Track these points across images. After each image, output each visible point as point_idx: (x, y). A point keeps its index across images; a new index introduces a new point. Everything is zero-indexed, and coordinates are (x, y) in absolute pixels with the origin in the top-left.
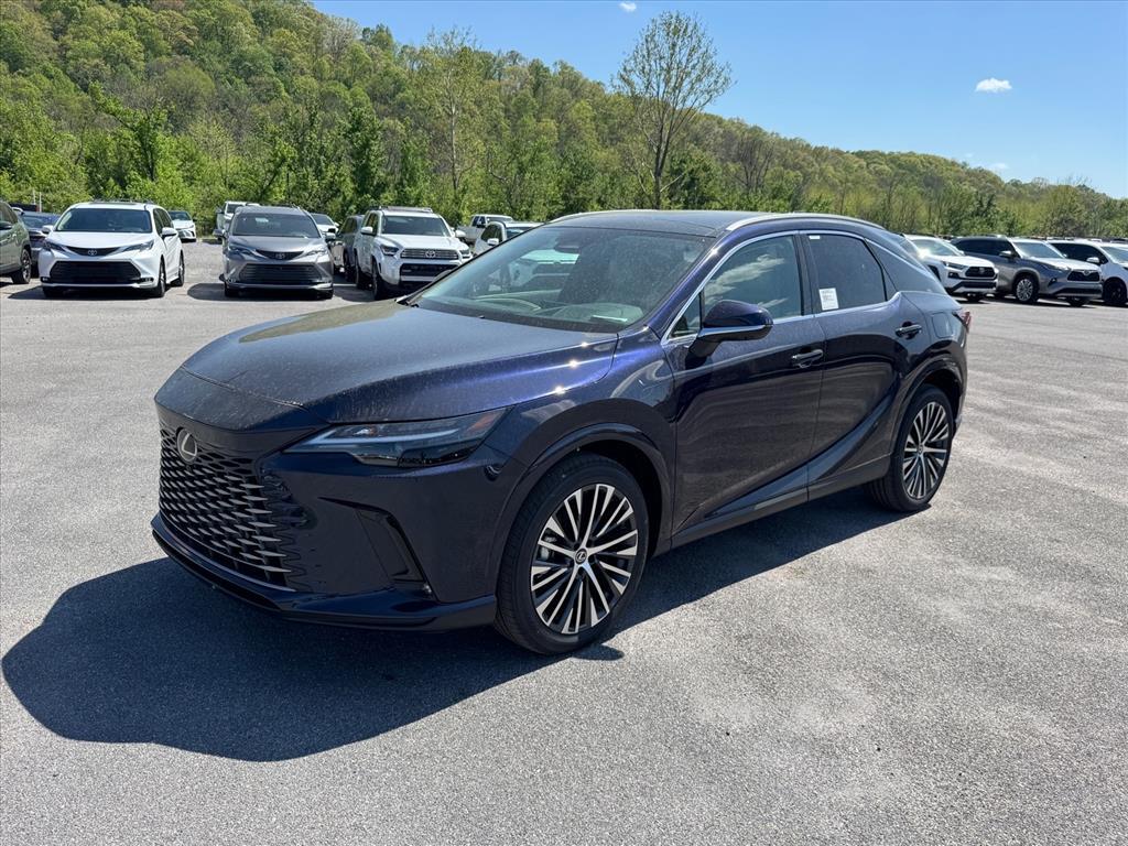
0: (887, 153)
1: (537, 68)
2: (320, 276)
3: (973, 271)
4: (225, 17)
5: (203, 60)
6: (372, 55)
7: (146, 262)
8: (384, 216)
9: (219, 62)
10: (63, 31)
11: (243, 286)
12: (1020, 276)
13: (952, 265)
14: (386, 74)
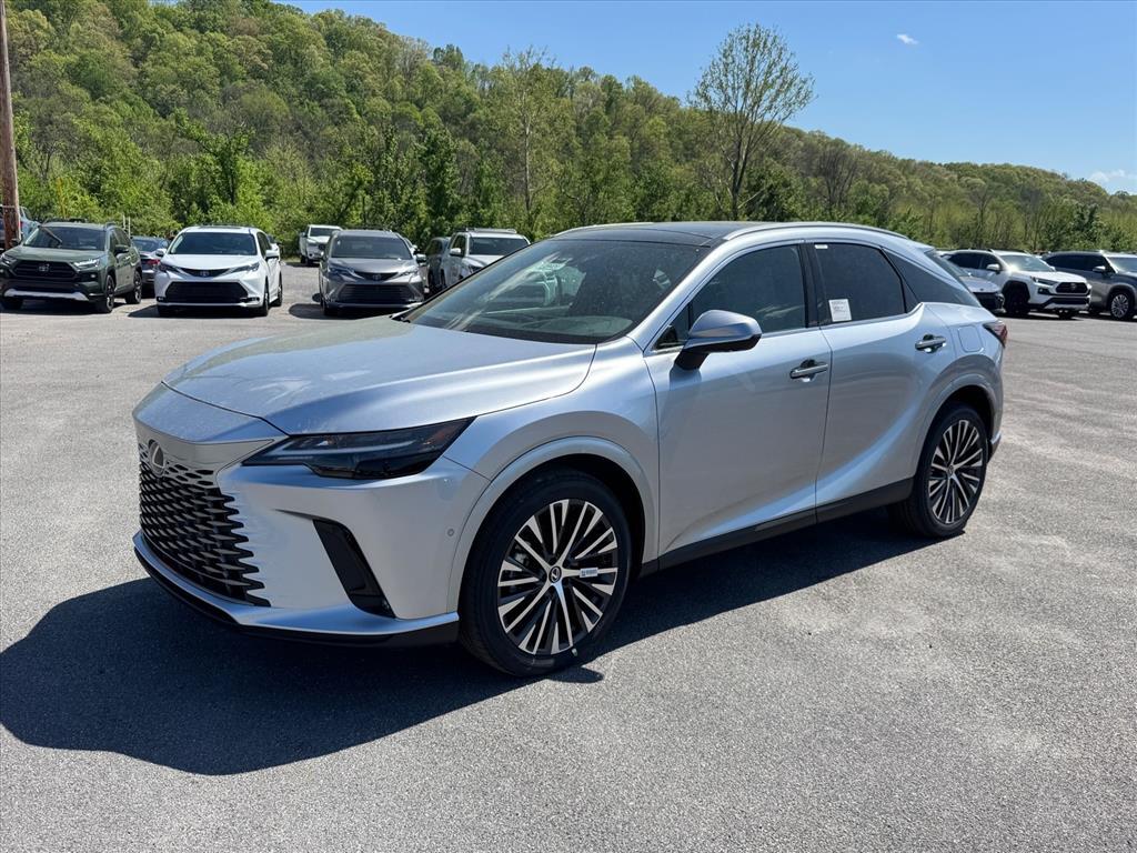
0: (980, 165)
1: (609, 84)
2: (412, 296)
3: (1064, 287)
4: (299, 41)
5: (277, 84)
6: (443, 76)
7: (252, 282)
8: (471, 238)
9: (293, 85)
10: (143, 58)
11: (342, 305)
12: (1115, 291)
13: (1041, 281)
14: (458, 94)
